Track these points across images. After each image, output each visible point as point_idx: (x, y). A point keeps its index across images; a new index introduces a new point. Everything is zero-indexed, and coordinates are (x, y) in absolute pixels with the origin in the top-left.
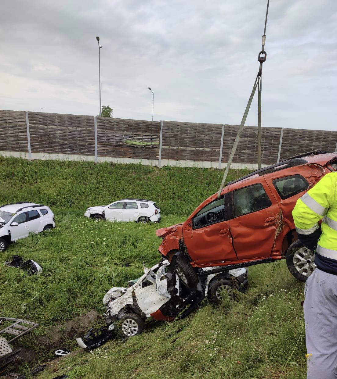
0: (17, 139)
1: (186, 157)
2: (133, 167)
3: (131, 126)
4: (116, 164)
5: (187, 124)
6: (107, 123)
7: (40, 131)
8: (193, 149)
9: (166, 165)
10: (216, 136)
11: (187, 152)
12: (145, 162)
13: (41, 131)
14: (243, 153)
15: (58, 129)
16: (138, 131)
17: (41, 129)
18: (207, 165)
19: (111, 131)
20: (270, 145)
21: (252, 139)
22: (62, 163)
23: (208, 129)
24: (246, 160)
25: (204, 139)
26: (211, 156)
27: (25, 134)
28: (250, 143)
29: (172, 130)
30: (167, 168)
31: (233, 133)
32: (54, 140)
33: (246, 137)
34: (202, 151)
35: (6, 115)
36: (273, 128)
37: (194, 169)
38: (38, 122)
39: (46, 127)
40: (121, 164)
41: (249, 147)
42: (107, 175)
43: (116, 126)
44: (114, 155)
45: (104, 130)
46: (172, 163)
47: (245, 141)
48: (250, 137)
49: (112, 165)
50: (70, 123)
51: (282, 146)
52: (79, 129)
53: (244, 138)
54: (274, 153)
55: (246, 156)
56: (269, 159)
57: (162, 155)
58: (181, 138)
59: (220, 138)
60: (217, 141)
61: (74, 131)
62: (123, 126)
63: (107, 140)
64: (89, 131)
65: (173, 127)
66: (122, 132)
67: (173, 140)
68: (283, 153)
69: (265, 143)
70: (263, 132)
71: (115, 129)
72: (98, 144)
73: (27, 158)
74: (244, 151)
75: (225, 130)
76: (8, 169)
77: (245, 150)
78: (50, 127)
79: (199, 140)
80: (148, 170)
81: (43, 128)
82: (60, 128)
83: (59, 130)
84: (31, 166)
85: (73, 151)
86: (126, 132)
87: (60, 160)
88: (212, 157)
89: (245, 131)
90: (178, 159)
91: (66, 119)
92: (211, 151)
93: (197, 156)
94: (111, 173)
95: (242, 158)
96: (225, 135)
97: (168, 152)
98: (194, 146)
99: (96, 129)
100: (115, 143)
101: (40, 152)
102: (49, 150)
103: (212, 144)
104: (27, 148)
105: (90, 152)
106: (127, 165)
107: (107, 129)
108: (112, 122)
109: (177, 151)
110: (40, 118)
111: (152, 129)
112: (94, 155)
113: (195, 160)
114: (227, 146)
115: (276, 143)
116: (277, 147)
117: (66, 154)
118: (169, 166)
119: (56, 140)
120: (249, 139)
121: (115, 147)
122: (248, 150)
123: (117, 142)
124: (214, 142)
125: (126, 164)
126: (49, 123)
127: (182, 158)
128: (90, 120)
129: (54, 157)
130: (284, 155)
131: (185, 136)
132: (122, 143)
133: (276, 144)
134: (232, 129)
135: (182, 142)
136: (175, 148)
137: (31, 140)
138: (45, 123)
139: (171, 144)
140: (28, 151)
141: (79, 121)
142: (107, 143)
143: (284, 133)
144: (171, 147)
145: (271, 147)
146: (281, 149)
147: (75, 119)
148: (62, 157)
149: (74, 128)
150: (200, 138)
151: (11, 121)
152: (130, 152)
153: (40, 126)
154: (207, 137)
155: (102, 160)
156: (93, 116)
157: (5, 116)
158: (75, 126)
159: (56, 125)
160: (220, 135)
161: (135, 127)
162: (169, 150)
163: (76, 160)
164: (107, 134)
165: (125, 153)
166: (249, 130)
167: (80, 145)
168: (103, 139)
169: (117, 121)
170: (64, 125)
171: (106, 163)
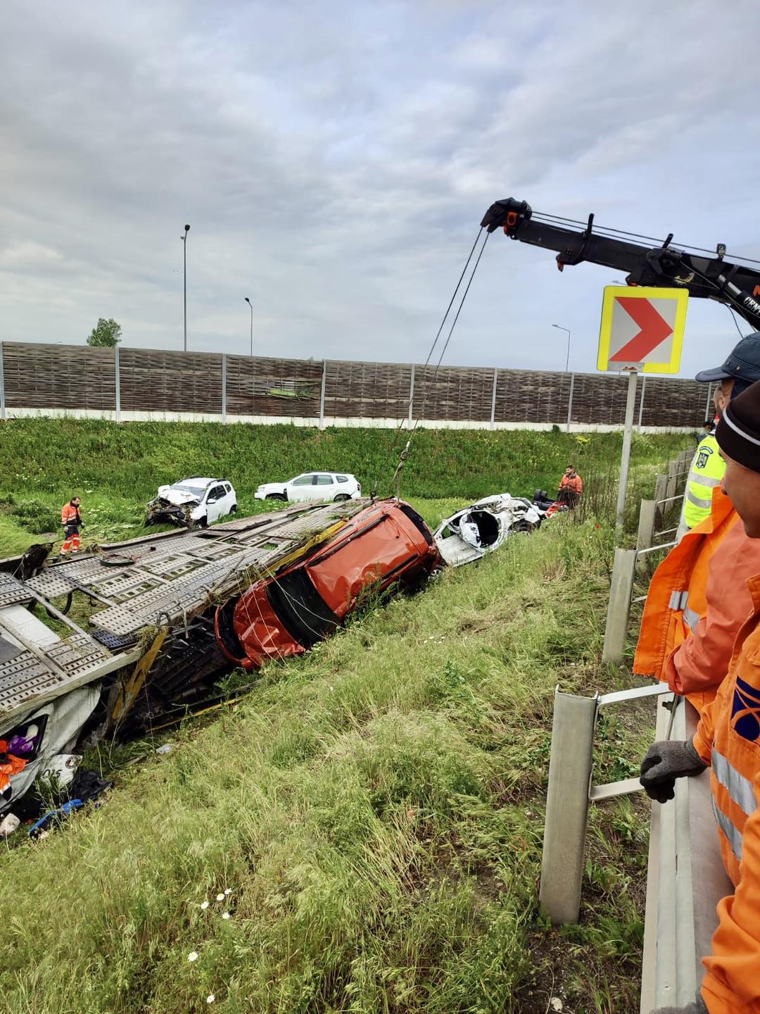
0: (98, 390)
1: (361, 413)
2: (281, 429)
3: (278, 368)
4: (256, 426)
5: (362, 364)
6: (243, 364)
7: (136, 376)
8: (372, 400)
9: (331, 425)
10: (403, 382)
11: (362, 405)
12: (299, 422)
13: (139, 377)
14: (442, 405)
15: (165, 374)
16: (288, 376)
17: (138, 374)
18: (391, 424)
19: (247, 375)
20: (480, 393)
21: (454, 384)
22: (172, 426)
23: (392, 371)
24: (447, 415)
25: (386, 386)
26: (397, 411)
27: (112, 382)
28: (452, 390)
29: (340, 373)
30: (332, 430)
31: (427, 377)
32: (159, 391)
33: (445, 382)
34: (384, 404)
35: (84, 353)
36: (483, 368)
37: (372, 431)
38: (134, 363)
39: (146, 370)
40: (263, 425)
41: (450, 396)
42: (247, 442)
43: (255, 368)
44: (251, 411)
45: (237, 375)
46: (341, 423)
47: (445, 388)
48: (451, 382)
49: (249, 426)
50: (185, 365)
51: (497, 394)
52: (198, 373)
53: (442, 384)
54: (486, 404)
55: (447, 409)
56: (480, 413)
57: (325, 411)
58: (353, 385)
59: (410, 383)
60: (405, 388)
61: (191, 376)
62: (268, 368)
63: (241, 389)
64: (213, 375)
65: (341, 369)
66: (264, 377)
67: (342, 388)
68: (498, 404)
69: (473, 390)
70: (470, 374)
71: (255, 373)
72: (227, 396)
73: (113, 419)
74: (444, 403)
75: (416, 372)
76: (91, 436)
77: (446, 400)
78: (153, 370)
79: (378, 387)
80: (305, 434)
81: (142, 372)
82: (168, 371)
83: (168, 375)
84: (124, 431)
85: (187, 407)
86: (271, 377)
87: (167, 421)
88: (399, 413)
89: (445, 373)
90: (347, 416)
91: (179, 359)
92: (397, 403)
93: (375, 412)
94: (252, 439)
95: (442, 412)
96: (416, 380)
97: (333, 405)
98: (371, 396)
99: (225, 373)
100: (254, 393)
101: (134, 409)
102: (148, 406)
103: (397, 392)
104: (114, 404)
105: (216, 409)
106: (272, 427)
107: (242, 373)
108: (251, 363)
109: (346, 404)
110: (137, 358)
111: (312, 372)
112: (221, 413)
113: (373, 417)
114: (419, 395)
115: (489, 390)
116: (490, 396)
117: (176, 411)
118: (336, 426)
119: (162, 391)
120: (450, 384)
121: (253, 400)
122: (450, 400)
123: (257, 392)
124: (400, 390)
125: (270, 424)
126: (151, 365)
127: (355, 414)
128: (215, 360)
129: (157, 416)
130: (499, 406)
131: (359, 381)
132: (264, 394)
133: (488, 392)
134: (426, 371)
135: (354, 390)
136: (344, 400)
137: (121, 391)
138: (144, 364)
139: (339, 394)
140: (115, 409)
141: (199, 361)
142: (241, 394)
143: (499, 376)
144: (338, 399)
145: (481, 396)
146: (496, 398)
147: (194, 358)
148: (170, 417)
149: (191, 372)
150: (381, 384)
151: (91, 362)
152: (277, 406)
153: (137, 370)
154: (390, 382)
155: (233, 419)
156: (221, 355)
157: (81, 355)
158: (193, 369)
159: (162, 368)
160: (408, 380)
161: (285, 369)
162: (335, 402)
163: (192, 421)
164: (241, 380)
165: (269, 408)
166: (450, 372)
167: (199, 397)
168: (236, 388)
169: (258, 361)
170: (175, 367)
171: (239, 424)
